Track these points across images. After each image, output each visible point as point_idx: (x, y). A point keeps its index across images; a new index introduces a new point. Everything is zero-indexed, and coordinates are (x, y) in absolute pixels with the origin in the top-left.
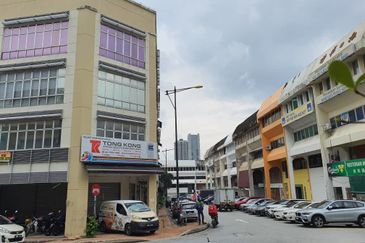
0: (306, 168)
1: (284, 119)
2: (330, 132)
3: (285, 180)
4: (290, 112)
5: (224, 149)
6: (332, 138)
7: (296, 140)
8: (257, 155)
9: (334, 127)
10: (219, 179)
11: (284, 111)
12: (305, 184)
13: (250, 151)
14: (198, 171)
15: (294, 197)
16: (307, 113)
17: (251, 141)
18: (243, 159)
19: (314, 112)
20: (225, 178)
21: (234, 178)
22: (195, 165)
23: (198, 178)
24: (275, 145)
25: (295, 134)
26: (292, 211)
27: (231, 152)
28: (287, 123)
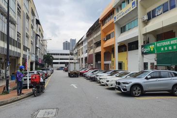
0: (126, 51)
1: (115, 18)
2: (146, 23)
3: (113, 59)
4: (120, 12)
5: (82, 43)
6: (147, 26)
7: (122, 32)
8: (98, 44)
9: (149, 19)
10: (79, 59)
11: (116, 12)
12: (124, 61)
13: (94, 42)
14: (71, 56)
15: (117, 69)
16: (132, 9)
17: (95, 36)
18: (91, 48)
19: (137, 8)
20: (82, 58)
21: (86, 58)
22: (69, 53)
23: (71, 59)
24: (108, 37)
25: (121, 28)
26: (113, 79)
27: (85, 44)
28: (117, 20)
